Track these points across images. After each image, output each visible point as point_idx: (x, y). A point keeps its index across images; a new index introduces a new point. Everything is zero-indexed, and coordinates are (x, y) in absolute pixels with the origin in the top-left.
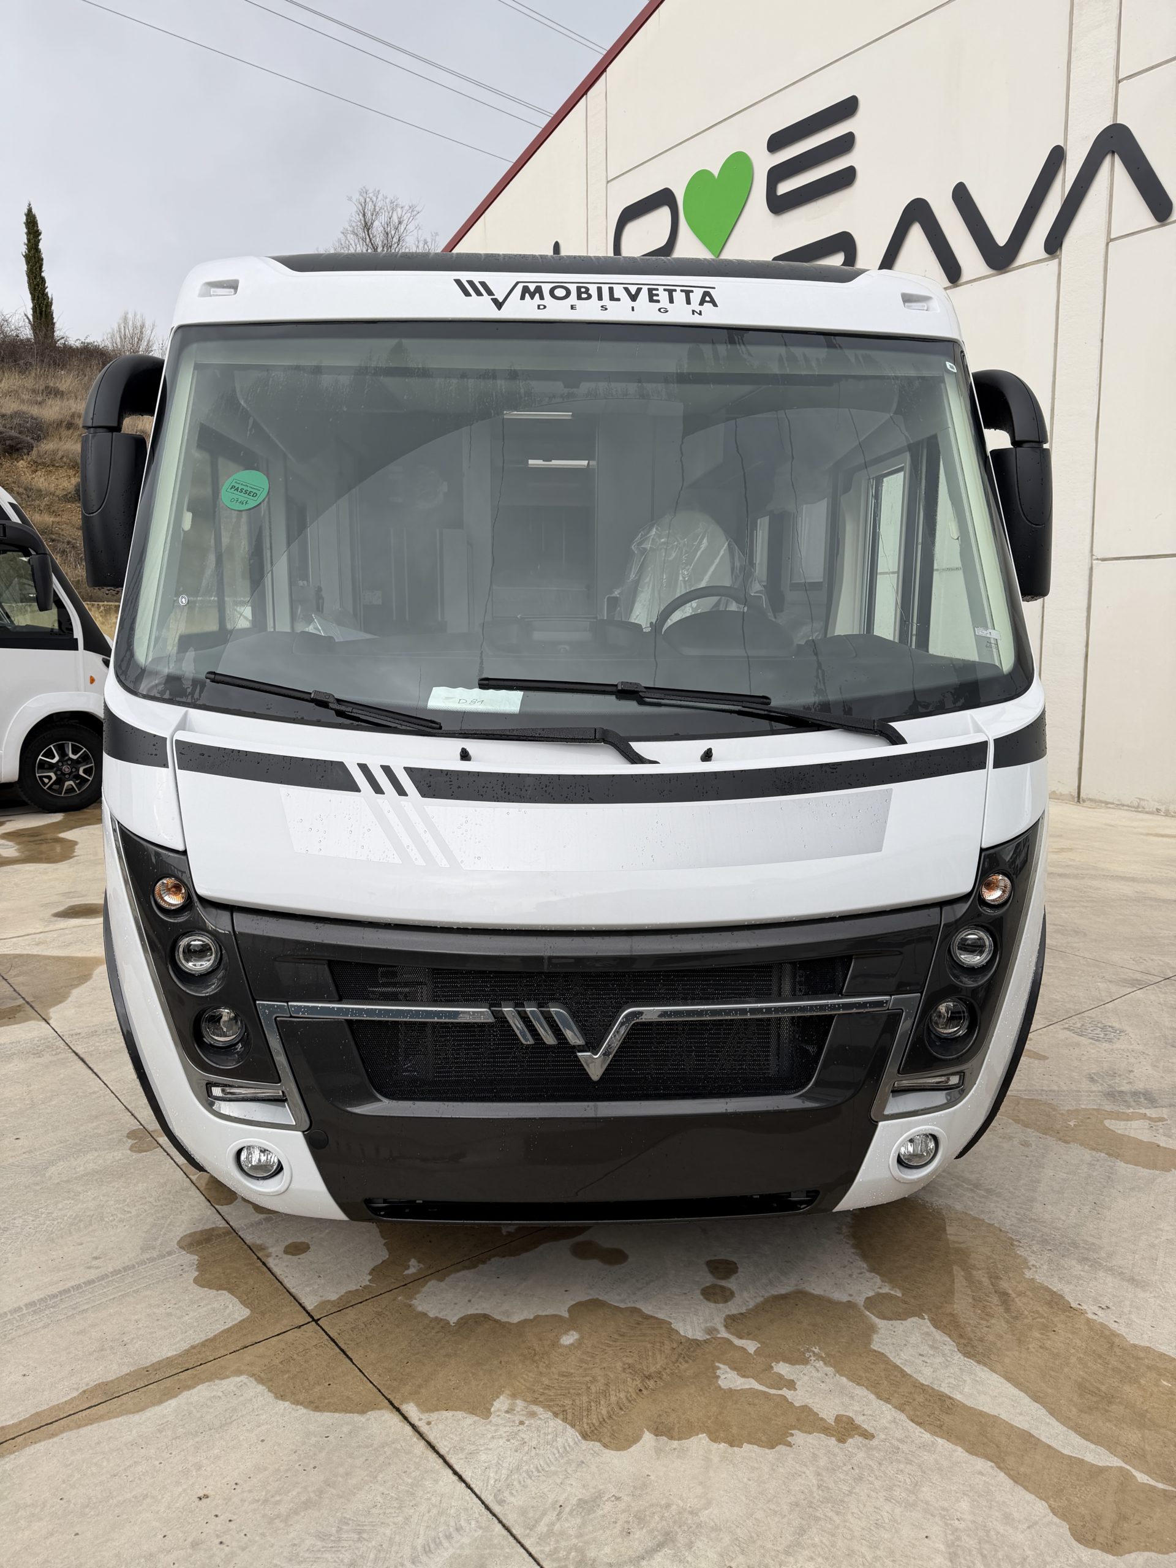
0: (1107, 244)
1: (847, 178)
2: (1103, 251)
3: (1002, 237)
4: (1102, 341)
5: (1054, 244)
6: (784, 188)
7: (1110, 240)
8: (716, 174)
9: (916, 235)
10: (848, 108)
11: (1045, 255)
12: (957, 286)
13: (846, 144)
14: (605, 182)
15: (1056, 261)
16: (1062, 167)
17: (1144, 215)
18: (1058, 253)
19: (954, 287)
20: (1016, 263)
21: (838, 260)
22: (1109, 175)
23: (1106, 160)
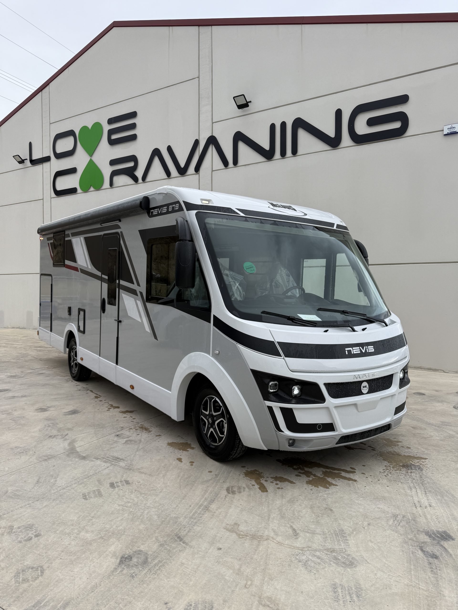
0: (212, 172)
1: (134, 138)
2: (211, 174)
3: (182, 164)
6: (114, 137)
8: (90, 128)
9: (156, 161)
10: (134, 115)
12: (170, 178)
13: (133, 126)
14: (49, 124)
15: (198, 175)
16: (199, 146)
17: (221, 165)
20: (187, 174)
21: (131, 164)
22: (212, 150)
23: (210, 146)
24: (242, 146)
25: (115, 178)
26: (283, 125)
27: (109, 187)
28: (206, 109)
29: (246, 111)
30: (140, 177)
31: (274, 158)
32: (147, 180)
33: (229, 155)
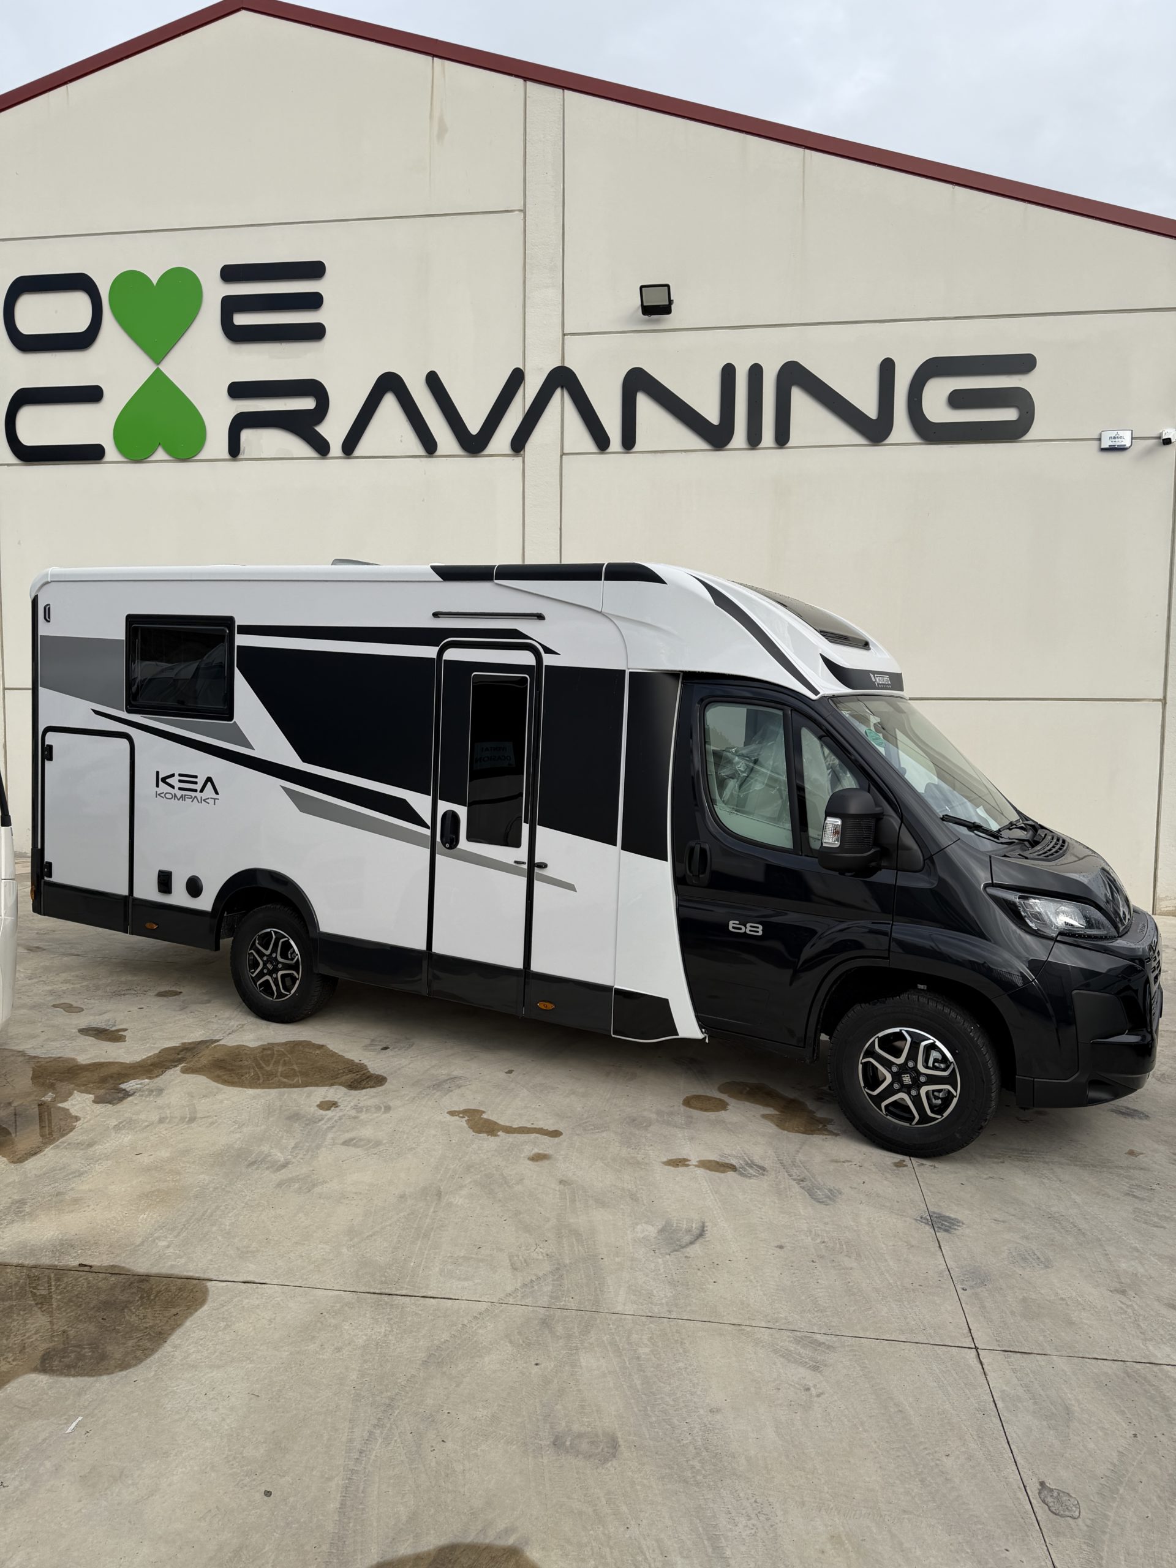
0: (562, 456)
1: (315, 332)
2: (558, 461)
3: (474, 426)
4: (561, 529)
5: (519, 444)
6: (241, 319)
7: (563, 454)
8: (155, 282)
9: (389, 404)
10: (315, 270)
11: (507, 449)
12: (432, 457)
13: (314, 301)
15: (520, 459)
16: (522, 385)
17: (587, 443)
18: (522, 452)
19: (430, 457)
20: (486, 452)
21: (307, 404)
22: (560, 403)
23: (558, 393)
24: (644, 404)
25: (247, 435)
26: (756, 372)
27: (226, 455)
28: (544, 297)
29: (658, 321)
30: (336, 442)
31: (730, 446)
32: (358, 451)
33: (612, 424)
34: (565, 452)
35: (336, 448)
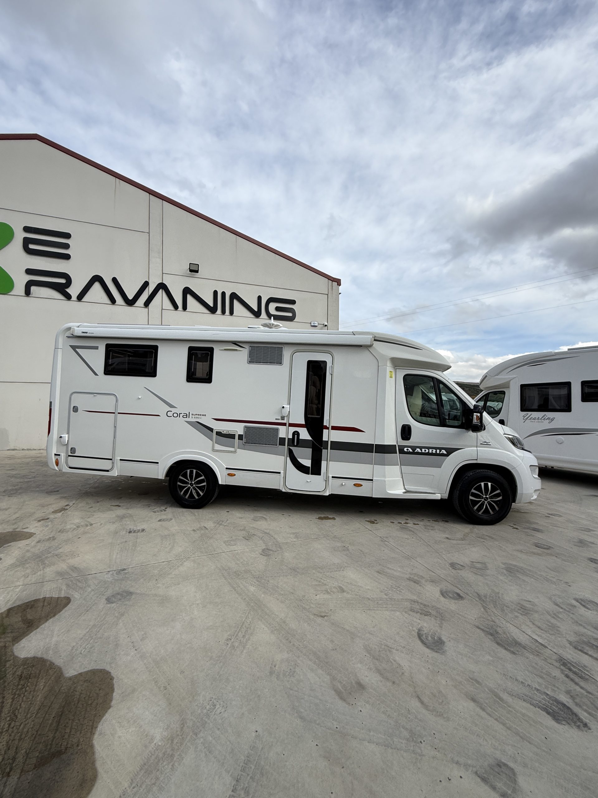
0: (162, 310)
3: (130, 297)
6: (32, 247)
9: (97, 285)
10: (66, 235)
11: (143, 306)
13: (66, 246)
15: (147, 309)
16: (148, 286)
17: (171, 307)
20: (135, 305)
21: (63, 281)
22: (161, 293)
23: (161, 290)
24: (189, 298)
25: (33, 288)
26: (223, 294)
27: (23, 294)
28: (156, 261)
29: (194, 275)
30: (74, 296)
31: (216, 313)
32: (83, 300)
33: (179, 302)
34: (163, 308)
35: (74, 297)
